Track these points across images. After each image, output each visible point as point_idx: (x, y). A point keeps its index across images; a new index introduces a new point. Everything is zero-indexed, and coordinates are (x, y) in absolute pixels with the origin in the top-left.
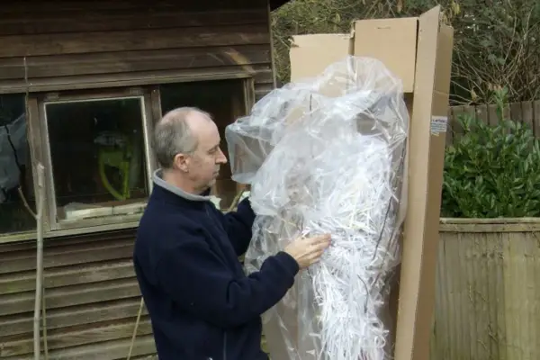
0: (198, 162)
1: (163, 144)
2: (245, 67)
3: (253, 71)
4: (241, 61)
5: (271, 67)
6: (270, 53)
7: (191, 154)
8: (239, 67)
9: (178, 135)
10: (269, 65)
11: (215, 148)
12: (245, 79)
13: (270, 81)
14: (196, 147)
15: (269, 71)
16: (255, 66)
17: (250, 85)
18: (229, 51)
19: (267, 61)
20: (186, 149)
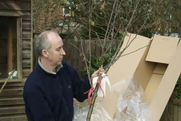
0: (51, 53)
1: (37, 45)
2: (18, 12)
3: (22, 14)
4: (17, 8)
5: (30, 13)
6: (30, 6)
7: (49, 50)
8: (15, 11)
9: (43, 42)
10: (30, 11)
11: (60, 48)
12: (18, 17)
13: (29, 19)
14: (50, 47)
15: (30, 14)
16: (23, 11)
17: (20, 20)
18: (11, 3)
19: (29, 9)
20: (47, 48)
